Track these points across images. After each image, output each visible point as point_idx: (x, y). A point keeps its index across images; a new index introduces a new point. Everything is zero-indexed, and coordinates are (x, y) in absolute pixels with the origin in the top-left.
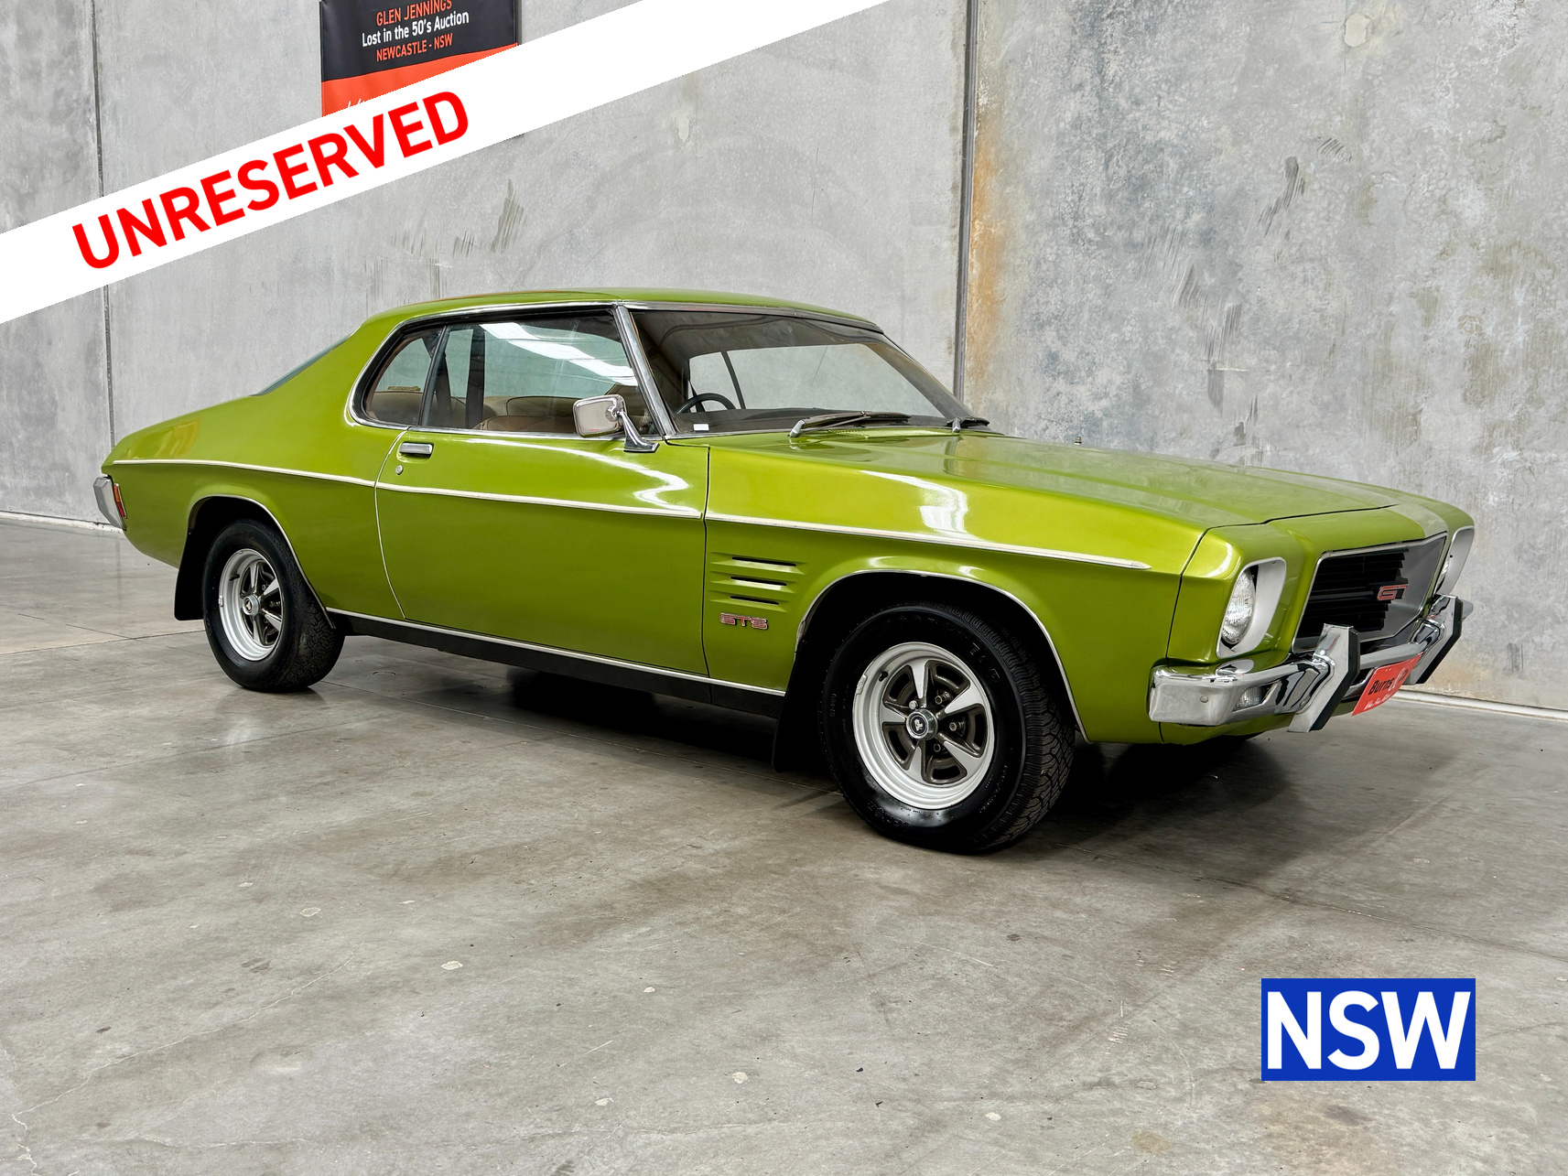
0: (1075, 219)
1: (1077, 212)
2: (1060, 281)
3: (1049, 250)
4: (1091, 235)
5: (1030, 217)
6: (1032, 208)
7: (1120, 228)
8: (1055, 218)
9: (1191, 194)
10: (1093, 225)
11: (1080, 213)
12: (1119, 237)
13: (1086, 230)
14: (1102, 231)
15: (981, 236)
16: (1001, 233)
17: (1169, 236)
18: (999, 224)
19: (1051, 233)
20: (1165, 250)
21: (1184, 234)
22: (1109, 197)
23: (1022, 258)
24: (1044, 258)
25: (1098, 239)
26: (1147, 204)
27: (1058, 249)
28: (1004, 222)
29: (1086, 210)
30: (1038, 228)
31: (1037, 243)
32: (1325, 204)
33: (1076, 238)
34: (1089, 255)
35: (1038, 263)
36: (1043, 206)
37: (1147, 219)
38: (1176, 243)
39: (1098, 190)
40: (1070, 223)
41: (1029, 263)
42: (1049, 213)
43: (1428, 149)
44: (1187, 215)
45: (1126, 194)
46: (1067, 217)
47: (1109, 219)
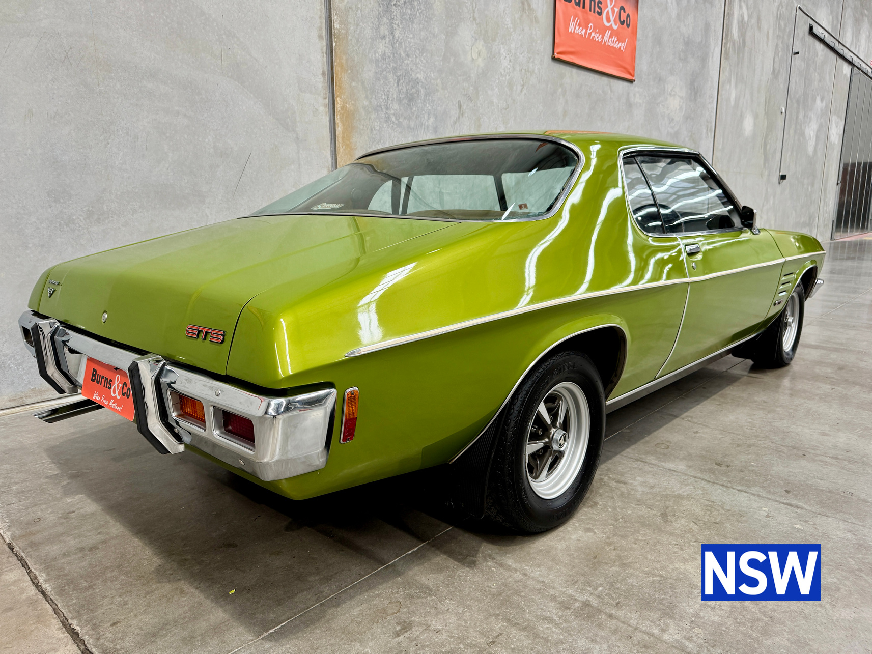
0: (387, 109)
1: (387, 106)
2: (382, 141)
3: (376, 123)
4: (394, 119)
5: (366, 103)
6: (367, 97)
7: (405, 118)
8: (377, 106)
9: (429, 108)
10: (394, 114)
11: (388, 106)
12: (405, 123)
13: (391, 116)
14: (398, 118)
15: (342, 108)
16: (352, 108)
17: (423, 127)
18: (350, 103)
19: (376, 114)
20: (422, 133)
21: (428, 127)
22: (400, 101)
23: (364, 125)
24: (374, 127)
25: (396, 122)
26: (414, 109)
27: (380, 124)
28: (353, 102)
29: (391, 105)
30: (370, 110)
31: (370, 118)
32: (469, 123)
33: (388, 119)
34: (394, 130)
35: (372, 130)
36: (371, 98)
37: (415, 116)
38: (426, 131)
39: (395, 96)
40: (384, 110)
41: (367, 128)
42: (375, 102)
43: (493, 108)
44: (429, 118)
45: (406, 102)
46: (383, 107)
47: (401, 113)
